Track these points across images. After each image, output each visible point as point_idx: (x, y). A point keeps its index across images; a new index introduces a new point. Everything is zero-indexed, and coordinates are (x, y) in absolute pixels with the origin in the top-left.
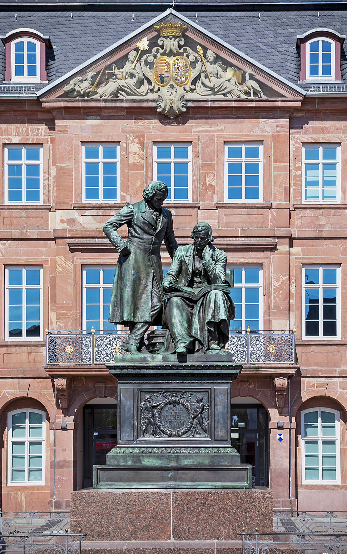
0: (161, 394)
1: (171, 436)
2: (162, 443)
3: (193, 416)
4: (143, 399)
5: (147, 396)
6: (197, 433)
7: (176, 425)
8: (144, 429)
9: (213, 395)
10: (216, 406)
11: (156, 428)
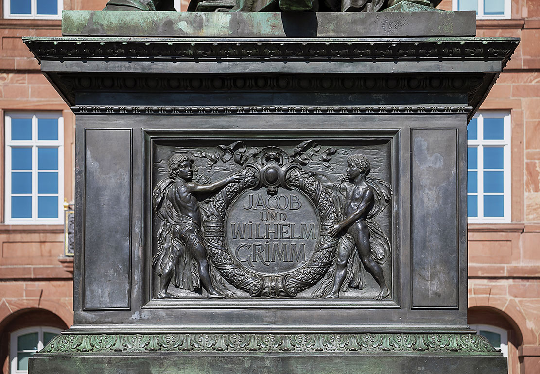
0: (225, 151)
1: (260, 294)
3: (336, 226)
4: (164, 169)
6: (350, 286)
7: (277, 259)
8: (167, 271)
10: (415, 193)
11: (207, 268)
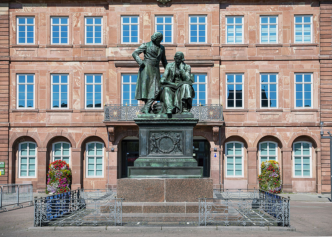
0: (160, 133)
2: (160, 156)
3: (175, 144)
4: (151, 136)
5: (153, 134)
6: (177, 152)
7: (167, 148)
8: (151, 150)
9: (184, 134)
10: (186, 139)
11: (157, 149)
